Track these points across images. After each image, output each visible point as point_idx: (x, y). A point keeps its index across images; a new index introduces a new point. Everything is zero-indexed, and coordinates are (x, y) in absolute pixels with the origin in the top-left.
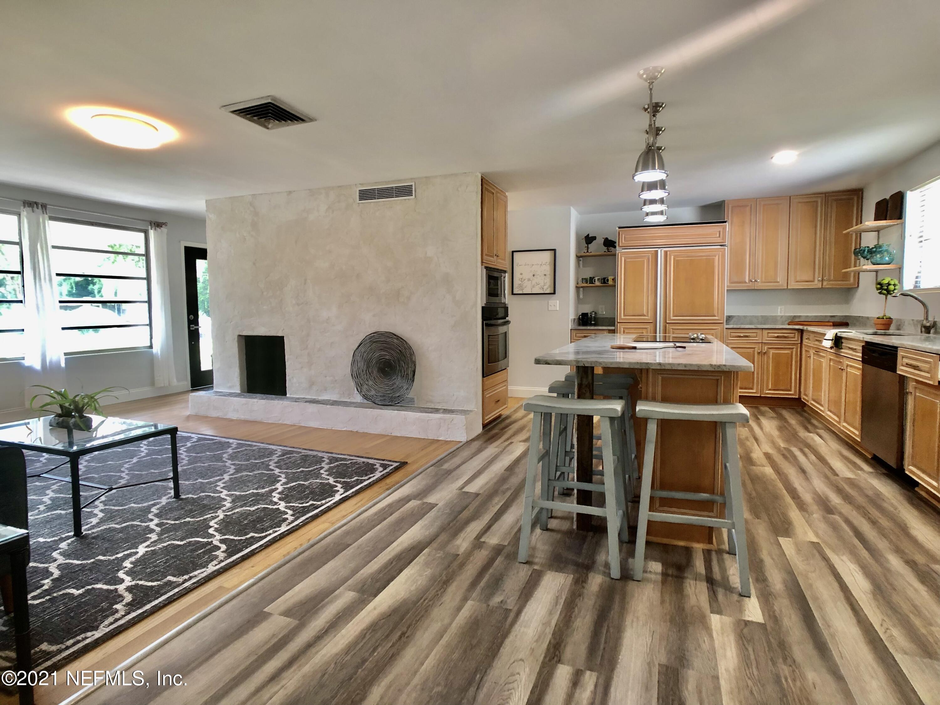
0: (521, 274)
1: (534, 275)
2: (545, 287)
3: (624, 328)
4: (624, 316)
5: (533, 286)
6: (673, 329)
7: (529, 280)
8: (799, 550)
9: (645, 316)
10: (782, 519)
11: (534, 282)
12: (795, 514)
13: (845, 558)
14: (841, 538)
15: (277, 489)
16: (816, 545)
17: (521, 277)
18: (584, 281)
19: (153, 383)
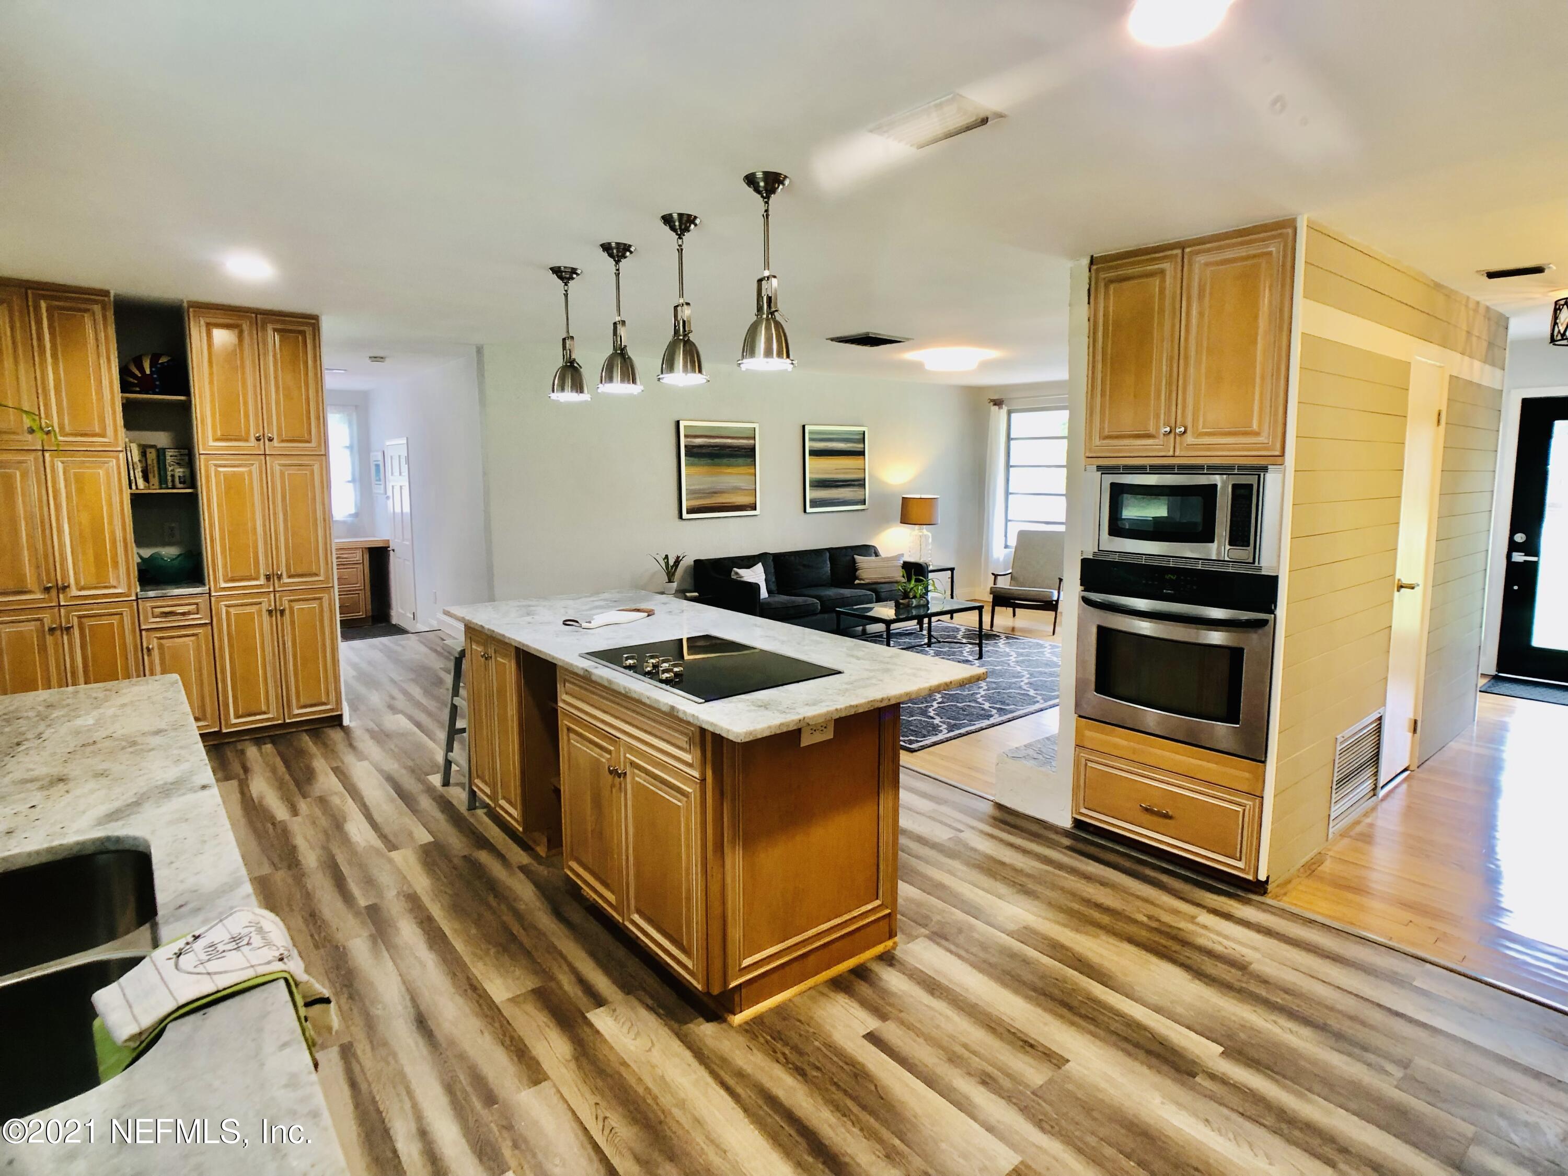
8: (410, 835)
10: (436, 869)
12: (421, 883)
13: (363, 844)
14: (362, 867)
15: (938, 703)
16: (392, 847)
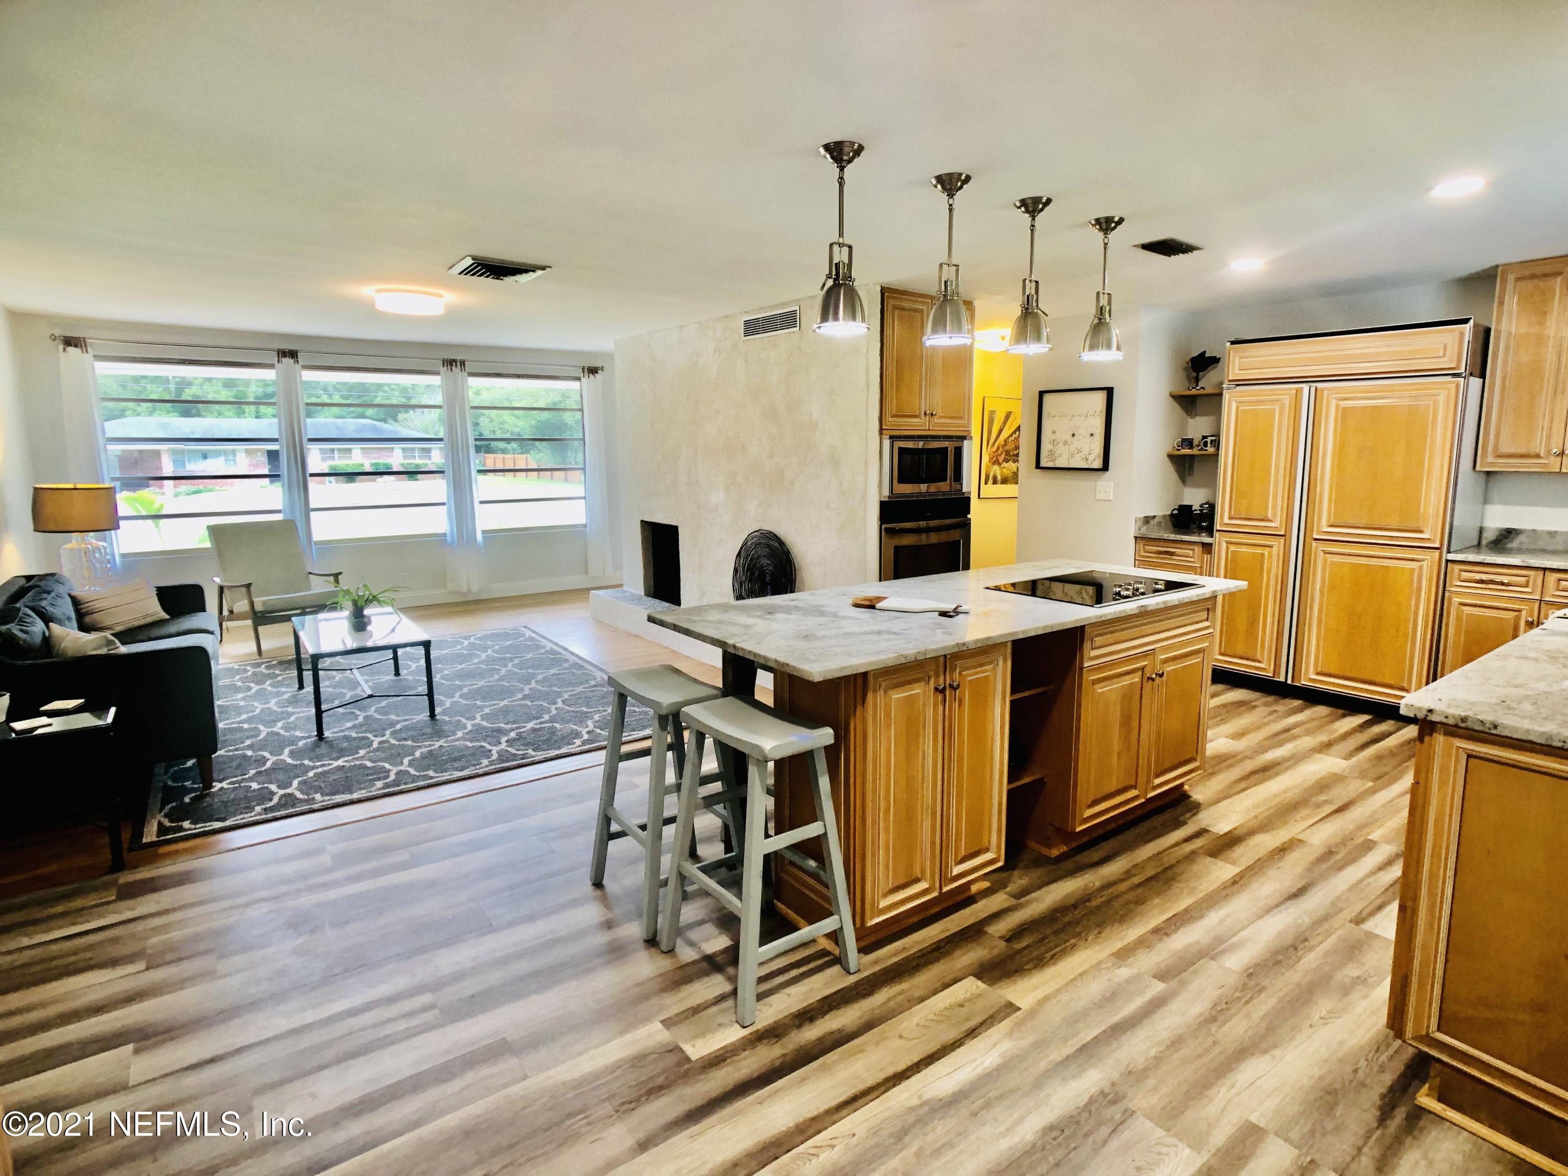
0: (1054, 432)
1: (1073, 435)
2: (1091, 458)
3: (1227, 543)
4: (1231, 518)
5: (1072, 455)
6: (1325, 552)
7: (1066, 443)
9: (1269, 520)
11: (1073, 448)
17: (1053, 437)
18: (1186, 444)
19: (586, 572)
